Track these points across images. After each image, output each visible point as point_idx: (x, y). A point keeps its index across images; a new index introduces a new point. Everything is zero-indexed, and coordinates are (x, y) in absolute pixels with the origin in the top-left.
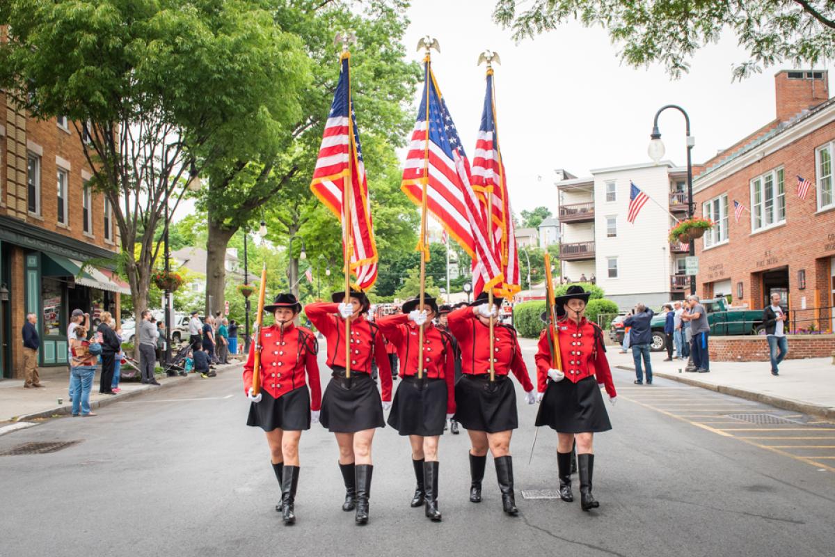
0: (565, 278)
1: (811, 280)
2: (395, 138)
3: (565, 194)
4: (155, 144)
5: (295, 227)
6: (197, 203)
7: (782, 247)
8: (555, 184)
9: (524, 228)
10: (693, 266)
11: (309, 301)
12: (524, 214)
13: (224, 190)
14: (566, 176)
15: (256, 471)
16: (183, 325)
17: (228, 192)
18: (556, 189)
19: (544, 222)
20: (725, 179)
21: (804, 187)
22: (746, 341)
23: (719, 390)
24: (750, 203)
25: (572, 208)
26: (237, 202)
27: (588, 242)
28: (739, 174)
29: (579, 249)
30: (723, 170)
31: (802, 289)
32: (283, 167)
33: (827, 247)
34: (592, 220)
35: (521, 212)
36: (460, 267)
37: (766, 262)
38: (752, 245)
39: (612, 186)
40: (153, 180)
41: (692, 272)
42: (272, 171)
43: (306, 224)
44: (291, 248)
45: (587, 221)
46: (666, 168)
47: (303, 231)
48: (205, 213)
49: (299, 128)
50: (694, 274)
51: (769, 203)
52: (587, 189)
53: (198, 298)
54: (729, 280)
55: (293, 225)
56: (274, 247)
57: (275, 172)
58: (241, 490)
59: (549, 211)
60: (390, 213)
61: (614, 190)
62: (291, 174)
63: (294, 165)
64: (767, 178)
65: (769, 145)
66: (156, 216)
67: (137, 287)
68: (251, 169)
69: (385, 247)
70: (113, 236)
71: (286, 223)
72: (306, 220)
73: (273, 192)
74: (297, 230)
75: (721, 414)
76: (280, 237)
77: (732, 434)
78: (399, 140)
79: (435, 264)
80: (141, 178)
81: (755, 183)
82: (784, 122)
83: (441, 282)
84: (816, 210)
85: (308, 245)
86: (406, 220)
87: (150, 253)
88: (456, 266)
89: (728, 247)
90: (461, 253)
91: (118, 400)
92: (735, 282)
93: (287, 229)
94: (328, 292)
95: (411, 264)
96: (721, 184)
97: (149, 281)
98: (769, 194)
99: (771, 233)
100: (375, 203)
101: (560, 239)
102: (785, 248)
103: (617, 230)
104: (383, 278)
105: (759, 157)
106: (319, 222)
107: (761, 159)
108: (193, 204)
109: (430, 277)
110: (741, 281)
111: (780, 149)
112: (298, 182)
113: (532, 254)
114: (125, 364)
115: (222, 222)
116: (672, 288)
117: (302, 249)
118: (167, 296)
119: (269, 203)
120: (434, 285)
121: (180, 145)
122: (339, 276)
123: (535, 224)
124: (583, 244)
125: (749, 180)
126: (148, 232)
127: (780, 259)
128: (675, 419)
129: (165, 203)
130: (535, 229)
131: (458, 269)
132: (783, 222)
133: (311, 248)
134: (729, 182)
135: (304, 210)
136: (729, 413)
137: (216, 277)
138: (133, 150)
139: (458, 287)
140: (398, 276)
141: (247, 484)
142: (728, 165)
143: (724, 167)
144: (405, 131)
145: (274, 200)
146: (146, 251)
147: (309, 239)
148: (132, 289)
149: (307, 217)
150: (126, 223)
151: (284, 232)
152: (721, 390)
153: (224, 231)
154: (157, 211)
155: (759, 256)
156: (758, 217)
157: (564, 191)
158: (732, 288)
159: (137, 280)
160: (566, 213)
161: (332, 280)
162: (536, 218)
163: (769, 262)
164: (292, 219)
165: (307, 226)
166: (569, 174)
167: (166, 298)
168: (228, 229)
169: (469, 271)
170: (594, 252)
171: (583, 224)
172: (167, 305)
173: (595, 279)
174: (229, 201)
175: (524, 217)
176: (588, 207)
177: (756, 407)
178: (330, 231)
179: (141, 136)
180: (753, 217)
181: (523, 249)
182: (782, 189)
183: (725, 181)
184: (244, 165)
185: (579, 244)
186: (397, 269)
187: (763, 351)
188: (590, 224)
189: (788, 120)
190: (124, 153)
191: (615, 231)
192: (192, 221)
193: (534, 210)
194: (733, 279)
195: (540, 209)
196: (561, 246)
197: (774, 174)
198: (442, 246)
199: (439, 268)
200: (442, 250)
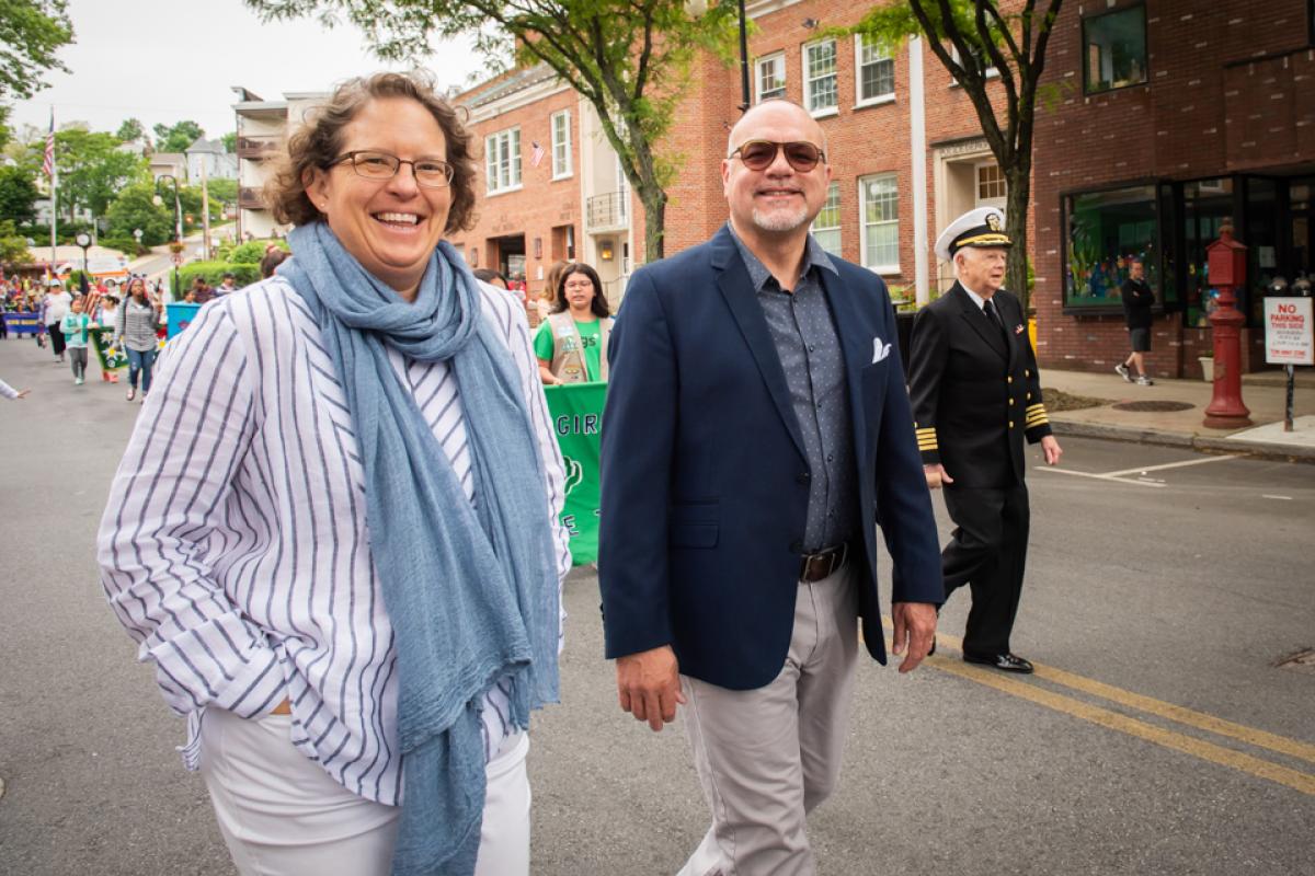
0: (247, 233)
1: (548, 249)
3: (246, 121)
7: (519, 213)
8: (233, 106)
9: (160, 152)
12: (159, 129)
14: (247, 97)
18: (234, 112)
19: (194, 146)
21: (539, 153)
24: (485, 162)
25: (256, 140)
31: (538, 258)
33: (562, 217)
36: (58, 206)
37: (502, 228)
38: (487, 208)
51: (505, 164)
52: (277, 117)
59: (200, 127)
64: (503, 137)
65: (506, 102)
79: (12, 201)
81: (491, 140)
83: (24, 228)
84: (551, 177)
92: (468, 247)
98: (505, 155)
99: (508, 197)
101: (237, 178)
102: (522, 214)
105: (495, 113)
107: (497, 116)
110: (475, 246)
111: (517, 109)
113: (182, 193)
120: (16, 233)
123: (180, 147)
125: (485, 136)
127: (516, 225)
130: (182, 155)
132: (519, 186)
155: (495, 221)
156: (494, 178)
157: (245, 117)
162: (180, 137)
163: (505, 228)
166: (252, 95)
169: (73, 214)
175: (159, 133)
180: (489, 178)
181: (167, 183)
182: (518, 151)
193: (175, 125)
194: (467, 243)
195: (187, 124)
196: (240, 190)
197: (511, 134)
198: (23, 173)
199: (20, 207)
200: (25, 179)
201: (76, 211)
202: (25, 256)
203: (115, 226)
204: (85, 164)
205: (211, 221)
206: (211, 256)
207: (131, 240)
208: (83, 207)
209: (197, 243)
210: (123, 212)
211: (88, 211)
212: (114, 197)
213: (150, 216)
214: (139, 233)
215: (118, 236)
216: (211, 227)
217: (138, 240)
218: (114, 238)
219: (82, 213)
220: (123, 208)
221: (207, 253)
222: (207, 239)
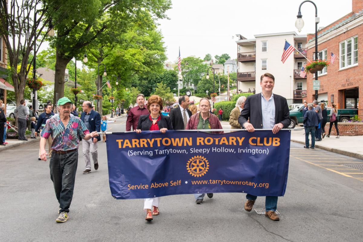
0: (239, 90)
2: (158, 13)
3: (241, 47)
4: (31, 9)
5: (101, 59)
6: (51, 43)
7: (356, 77)
8: (236, 42)
9: (216, 64)
10: (317, 85)
11: (106, 98)
12: (216, 57)
13: (66, 37)
14: (241, 38)
15: (95, 193)
16: (39, 108)
17: (68, 38)
18: (237, 44)
19: (227, 62)
20: (326, 41)
22: (341, 125)
23: (332, 150)
24: (339, 54)
25: (244, 54)
26: (72, 44)
27: (252, 72)
28: (334, 39)
29: (247, 76)
30: (325, 37)
32: (97, 26)
34: (254, 61)
35: (215, 56)
36: (184, 83)
37: (346, 85)
38: (339, 76)
39: (265, 44)
40: (28, 30)
41: (316, 88)
42: (91, 28)
43: (107, 57)
44: (99, 70)
45: (251, 61)
46: (293, 36)
47: (105, 61)
48: (55, 50)
49: (106, 6)
50: (317, 89)
51: (349, 55)
52: (252, 45)
53: (48, 95)
54: (326, 93)
55: (100, 58)
56: (89, 69)
57: (93, 28)
58: (89, 205)
59: (229, 56)
60: (151, 53)
61: (266, 46)
62: (102, 30)
63: (104, 25)
64: (348, 41)
65: (350, 25)
66: (30, 49)
67: (17, 87)
68: (80, 26)
69: (148, 71)
70: (3, 59)
71: (96, 56)
72: (107, 56)
73: (92, 39)
74: (102, 61)
75: (339, 164)
76: (93, 64)
77: (352, 176)
78: (161, 14)
79: (171, 81)
80: (22, 28)
81: (342, 44)
82: (356, 13)
83: (174, 90)
85: (108, 69)
86: (158, 58)
87: (26, 69)
88: (182, 82)
89: (327, 76)
90: (184, 76)
91: (7, 149)
92: (329, 95)
93: (96, 60)
94: (116, 93)
95: (158, 81)
96: (324, 44)
97: (25, 84)
98: (349, 50)
99: (350, 70)
100: (144, 48)
101: (238, 70)
102: (357, 78)
103: (267, 66)
104: (144, 87)
105: (345, 31)
106: (114, 57)
107: (346, 32)
108: (48, 44)
109: (169, 88)
110: (333, 94)
111: (356, 27)
112: (106, 34)
113: (221, 77)
114: (10, 129)
115: (64, 54)
116: (294, 97)
117: (105, 70)
118: (34, 93)
119: (90, 45)
120: (171, 92)
121: (44, 11)
122: (122, 86)
123: (222, 62)
124: (249, 73)
125: (339, 42)
126: (25, 57)
127: (354, 83)
128: (316, 166)
129: (34, 42)
130: (223, 65)
131: (182, 84)
132: (357, 64)
133: (110, 70)
134: (328, 43)
135: (106, 50)
136: (343, 164)
137: (60, 83)
138: (18, 12)
139: (183, 93)
140: (151, 87)
141: (92, 202)
142: (327, 35)
143: (326, 35)
144: (163, 10)
145: (92, 44)
146: (24, 68)
147: (108, 66)
148: (15, 88)
149: (107, 54)
150: (13, 51)
151: (95, 61)
152: (333, 151)
153: (65, 59)
154: (30, 46)
155: (343, 82)
156: (343, 61)
157: (241, 46)
158: (328, 98)
159: (18, 83)
160: (241, 56)
161: (119, 87)
162: (223, 59)
163: (348, 85)
164: (99, 54)
165: (107, 59)
166: (243, 37)
167: (33, 93)
168: (67, 58)
169: (188, 85)
170: (255, 77)
171: (250, 63)
172: (34, 98)
173: (255, 91)
174: (68, 43)
176: (252, 54)
177: (356, 161)
178: (119, 62)
179: (23, 4)
180: (341, 61)
181: (217, 75)
182: (356, 47)
183: (326, 43)
184: (77, 23)
185: (247, 73)
186: (151, 83)
187: (351, 130)
188: (253, 63)
189: (358, 12)
190: (13, 14)
191: (266, 67)
192: (45, 54)
193: (221, 55)
194: (329, 93)
195: (225, 55)
196: (238, 73)
197: (352, 40)
198: (175, 72)
199: (173, 83)
200: (175, 74)
201: (189, 84)
202: (173, 99)
203: (200, 89)
204: (192, 68)
205: (230, 87)
206: (230, 100)
207: (205, 94)
208: (191, 83)
209: (226, 95)
210: (203, 84)
211: (193, 84)
212: (200, 80)
213: (211, 86)
214: (207, 92)
215: (201, 93)
216: (230, 90)
217: (207, 94)
218: (200, 93)
219: (191, 85)
220: (203, 83)
221: (228, 99)
222: (228, 94)
